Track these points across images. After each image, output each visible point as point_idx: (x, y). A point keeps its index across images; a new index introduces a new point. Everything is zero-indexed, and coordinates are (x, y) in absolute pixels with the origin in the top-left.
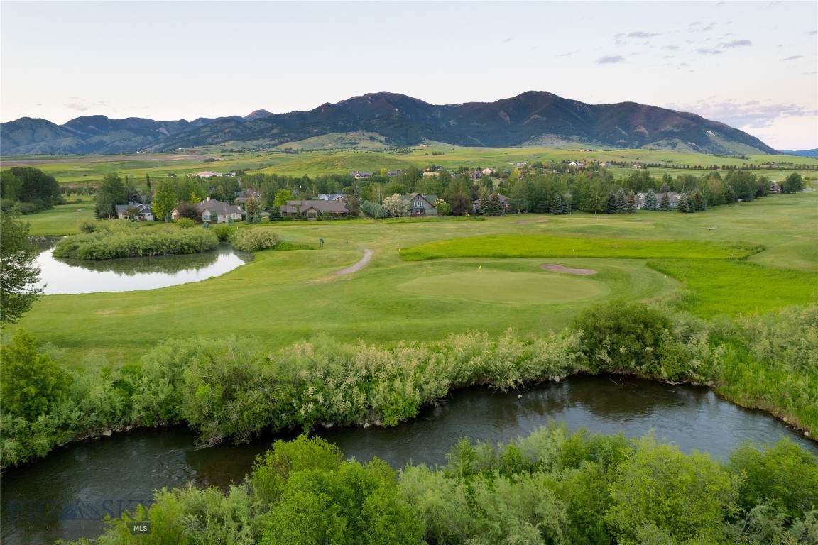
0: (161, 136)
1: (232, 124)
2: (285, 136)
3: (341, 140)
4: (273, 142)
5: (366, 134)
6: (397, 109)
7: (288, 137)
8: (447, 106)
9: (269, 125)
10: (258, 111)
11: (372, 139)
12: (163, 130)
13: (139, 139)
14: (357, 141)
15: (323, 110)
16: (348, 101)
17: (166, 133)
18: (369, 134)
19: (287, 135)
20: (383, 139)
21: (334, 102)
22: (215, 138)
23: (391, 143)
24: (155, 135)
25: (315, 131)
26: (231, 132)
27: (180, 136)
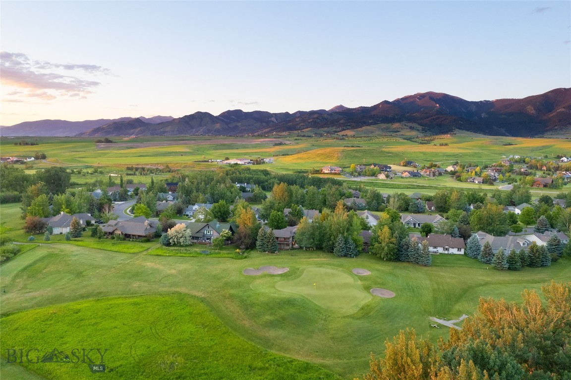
0: (271, 123)
1: (316, 116)
2: (347, 125)
3: (387, 129)
4: (338, 130)
5: (407, 124)
6: (438, 105)
7: (349, 125)
8: (481, 102)
9: (341, 117)
10: (338, 106)
11: (412, 128)
12: (273, 119)
13: (258, 124)
14: (399, 130)
15: (380, 106)
16: (402, 99)
17: (275, 121)
18: (410, 124)
19: (349, 124)
20: (420, 128)
21: (391, 100)
22: (302, 125)
23: (426, 132)
24: (268, 123)
25: (370, 122)
26: (313, 121)
27: (282, 123)
